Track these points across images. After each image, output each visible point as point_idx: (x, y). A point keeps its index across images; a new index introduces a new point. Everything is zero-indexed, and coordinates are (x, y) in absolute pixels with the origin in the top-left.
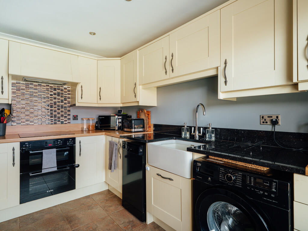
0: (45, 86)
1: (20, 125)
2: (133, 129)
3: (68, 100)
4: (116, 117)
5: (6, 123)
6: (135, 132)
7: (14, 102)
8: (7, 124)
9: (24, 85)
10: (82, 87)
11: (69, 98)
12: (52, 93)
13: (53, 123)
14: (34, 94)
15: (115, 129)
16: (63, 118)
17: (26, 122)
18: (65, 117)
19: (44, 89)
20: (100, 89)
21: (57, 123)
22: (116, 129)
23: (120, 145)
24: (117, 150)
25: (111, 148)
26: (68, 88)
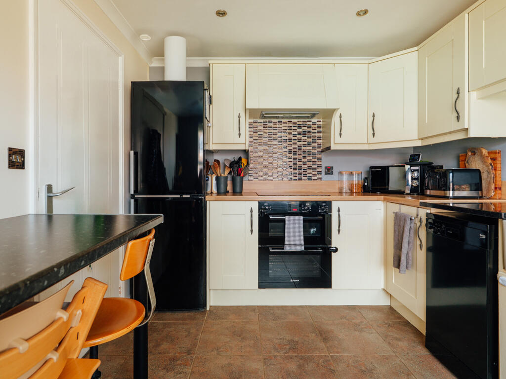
0: (286, 123)
1: (258, 180)
2: (451, 192)
3: (318, 141)
4: (407, 167)
5: (244, 176)
6: (454, 198)
7: (251, 149)
8: (244, 178)
9: (262, 124)
10: (340, 117)
11: (319, 138)
12: (296, 133)
13: (297, 178)
14: (274, 136)
15: (404, 192)
16: (311, 171)
17: (264, 176)
18: (314, 169)
19: (285, 128)
20: (374, 116)
21: (303, 178)
22: (406, 192)
23: (421, 221)
24: (412, 231)
25: (399, 226)
26: (318, 123)
